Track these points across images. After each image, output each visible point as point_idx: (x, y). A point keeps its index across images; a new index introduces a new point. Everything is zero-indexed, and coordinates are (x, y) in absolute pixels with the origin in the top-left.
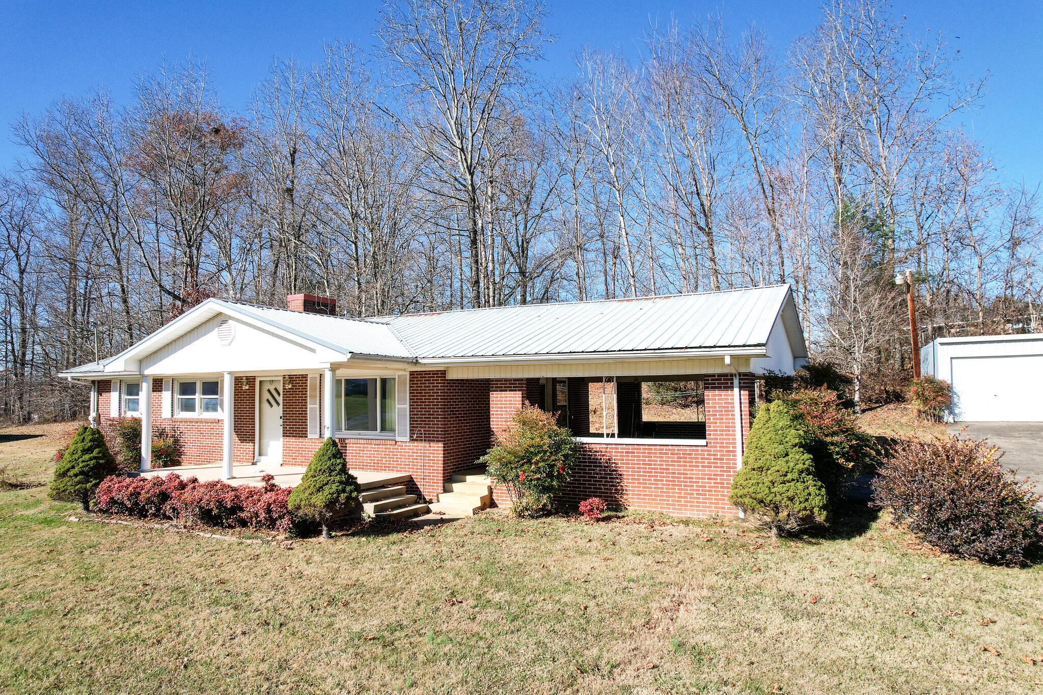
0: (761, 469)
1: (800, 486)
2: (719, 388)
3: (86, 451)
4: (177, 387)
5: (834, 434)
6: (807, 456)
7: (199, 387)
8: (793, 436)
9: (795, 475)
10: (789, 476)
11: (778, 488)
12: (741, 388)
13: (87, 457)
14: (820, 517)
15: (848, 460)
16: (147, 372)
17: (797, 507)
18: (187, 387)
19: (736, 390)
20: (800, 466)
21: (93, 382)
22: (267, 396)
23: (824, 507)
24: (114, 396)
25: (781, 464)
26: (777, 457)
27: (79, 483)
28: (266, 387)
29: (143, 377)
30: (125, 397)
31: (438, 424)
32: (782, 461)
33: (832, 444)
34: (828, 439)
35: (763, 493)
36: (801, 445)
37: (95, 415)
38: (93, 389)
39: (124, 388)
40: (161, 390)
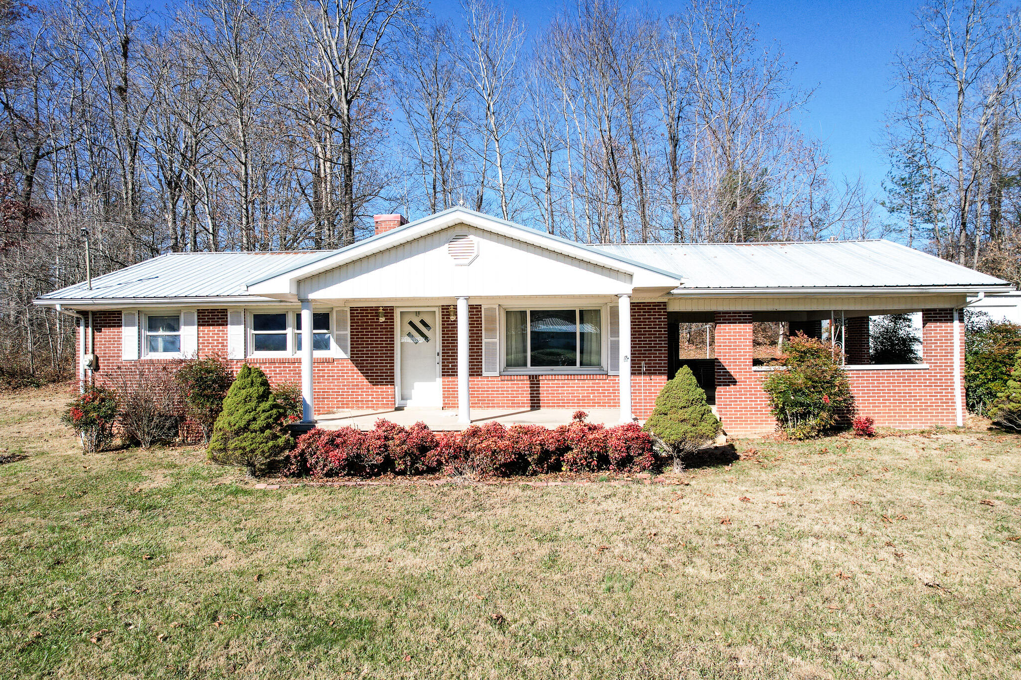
2: (940, 321)
4: (250, 320)
7: (291, 320)
12: (960, 320)
19: (956, 323)
21: (83, 313)
22: (408, 329)
24: (128, 331)
28: (408, 319)
29: (304, 301)
30: (146, 333)
31: (661, 357)
37: (90, 357)
38: (82, 322)
39: (145, 322)
40: (224, 323)
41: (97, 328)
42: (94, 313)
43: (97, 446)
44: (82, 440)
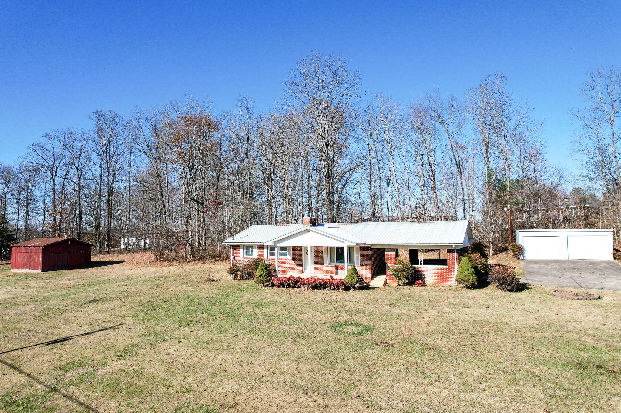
0: (463, 273)
1: (472, 276)
2: (451, 253)
3: (265, 269)
4: (269, 248)
5: (480, 264)
6: (473, 270)
8: (470, 265)
9: (470, 274)
10: (469, 274)
11: (467, 277)
12: (456, 253)
14: (476, 283)
15: (483, 271)
16: (277, 245)
17: (471, 281)
18: (273, 248)
19: (455, 253)
20: (471, 272)
23: (477, 281)
24: (242, 250)
25: (467, 272)
26: (466, 270)
28: (306, 249)
30: (245, 251)
31: (369, 261)
32: (467, 271)
33: (479, 267)
34: (478, 266)
35: (463, 278)
36: (472, 267)
37: (233, 257)
38: (231, 248)
39: (245, 248)
40: (263, 249)
41: (235, 249)
42: (234, 245)
43: (234, 279)
44: (232, 277)
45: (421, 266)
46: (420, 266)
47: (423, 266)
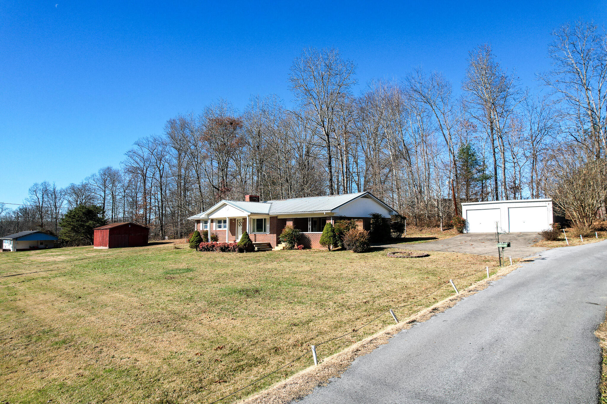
3: (197, 236)
4: (217, 222)
7: (222, 222)
13: (197, 238)
16: (209, 218)
18: (219, 222)
19: (332, 220)
21: (196, 220)
22: (239, 224)
24: (201, 224)
27: (195, 244)
28: (239, 221)
29: (209, 219)
30: (204, 225)
31: (275, 230)
37: (196, 230)
40: (213, 222)
41: (198, 223)
42: (197, 220)
45: (310, 233)
46: (308, 233)
47: (311, 233)
